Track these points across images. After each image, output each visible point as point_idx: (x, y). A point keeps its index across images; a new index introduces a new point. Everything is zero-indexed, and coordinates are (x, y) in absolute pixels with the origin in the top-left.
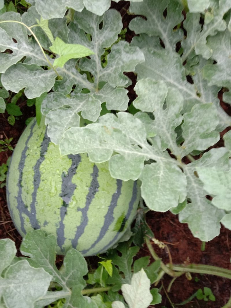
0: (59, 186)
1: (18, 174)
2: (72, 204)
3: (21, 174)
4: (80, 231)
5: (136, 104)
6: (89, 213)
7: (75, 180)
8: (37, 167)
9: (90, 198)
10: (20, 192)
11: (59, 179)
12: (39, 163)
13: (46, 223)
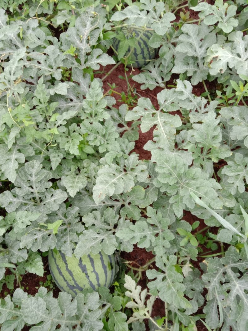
0: (80, 269)
1: (61, 278)
2: (89, 272)
3: (63, 276)
4: (98, 279)
5: (86, 226)
6: (97, 271)
7: (84, 263)
8: (67, 269)
9: (93, 265)
10: (67, 283)
11: (78, 267)
12: (67, 267)
13: (84, 286)
